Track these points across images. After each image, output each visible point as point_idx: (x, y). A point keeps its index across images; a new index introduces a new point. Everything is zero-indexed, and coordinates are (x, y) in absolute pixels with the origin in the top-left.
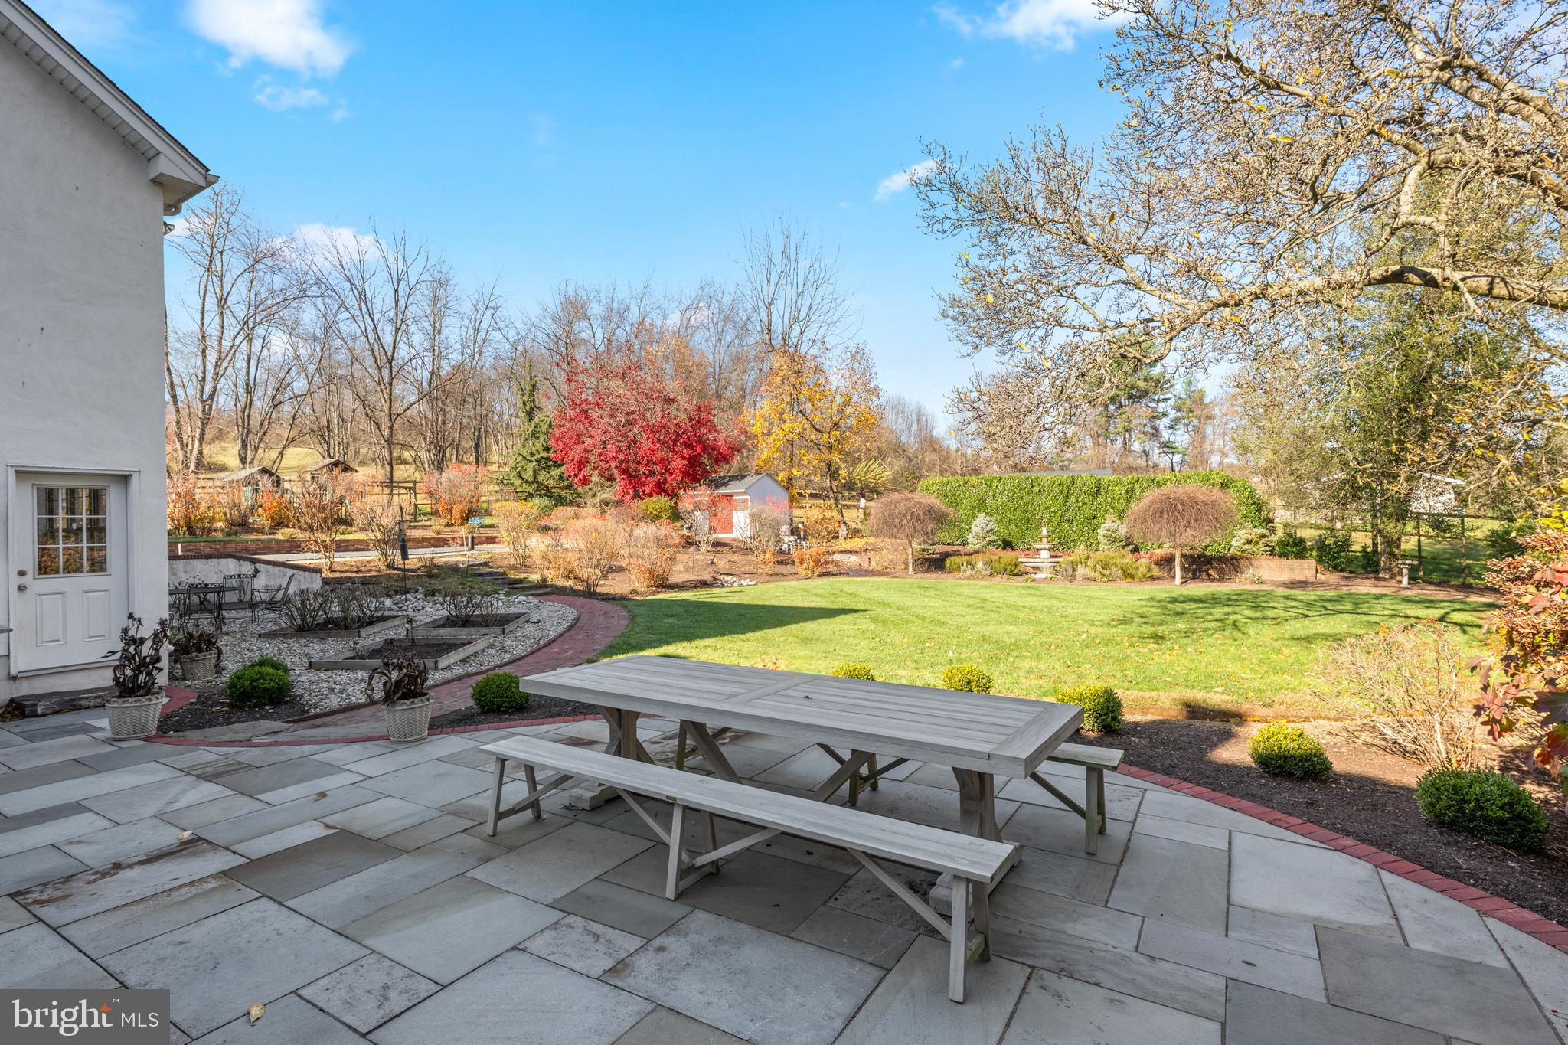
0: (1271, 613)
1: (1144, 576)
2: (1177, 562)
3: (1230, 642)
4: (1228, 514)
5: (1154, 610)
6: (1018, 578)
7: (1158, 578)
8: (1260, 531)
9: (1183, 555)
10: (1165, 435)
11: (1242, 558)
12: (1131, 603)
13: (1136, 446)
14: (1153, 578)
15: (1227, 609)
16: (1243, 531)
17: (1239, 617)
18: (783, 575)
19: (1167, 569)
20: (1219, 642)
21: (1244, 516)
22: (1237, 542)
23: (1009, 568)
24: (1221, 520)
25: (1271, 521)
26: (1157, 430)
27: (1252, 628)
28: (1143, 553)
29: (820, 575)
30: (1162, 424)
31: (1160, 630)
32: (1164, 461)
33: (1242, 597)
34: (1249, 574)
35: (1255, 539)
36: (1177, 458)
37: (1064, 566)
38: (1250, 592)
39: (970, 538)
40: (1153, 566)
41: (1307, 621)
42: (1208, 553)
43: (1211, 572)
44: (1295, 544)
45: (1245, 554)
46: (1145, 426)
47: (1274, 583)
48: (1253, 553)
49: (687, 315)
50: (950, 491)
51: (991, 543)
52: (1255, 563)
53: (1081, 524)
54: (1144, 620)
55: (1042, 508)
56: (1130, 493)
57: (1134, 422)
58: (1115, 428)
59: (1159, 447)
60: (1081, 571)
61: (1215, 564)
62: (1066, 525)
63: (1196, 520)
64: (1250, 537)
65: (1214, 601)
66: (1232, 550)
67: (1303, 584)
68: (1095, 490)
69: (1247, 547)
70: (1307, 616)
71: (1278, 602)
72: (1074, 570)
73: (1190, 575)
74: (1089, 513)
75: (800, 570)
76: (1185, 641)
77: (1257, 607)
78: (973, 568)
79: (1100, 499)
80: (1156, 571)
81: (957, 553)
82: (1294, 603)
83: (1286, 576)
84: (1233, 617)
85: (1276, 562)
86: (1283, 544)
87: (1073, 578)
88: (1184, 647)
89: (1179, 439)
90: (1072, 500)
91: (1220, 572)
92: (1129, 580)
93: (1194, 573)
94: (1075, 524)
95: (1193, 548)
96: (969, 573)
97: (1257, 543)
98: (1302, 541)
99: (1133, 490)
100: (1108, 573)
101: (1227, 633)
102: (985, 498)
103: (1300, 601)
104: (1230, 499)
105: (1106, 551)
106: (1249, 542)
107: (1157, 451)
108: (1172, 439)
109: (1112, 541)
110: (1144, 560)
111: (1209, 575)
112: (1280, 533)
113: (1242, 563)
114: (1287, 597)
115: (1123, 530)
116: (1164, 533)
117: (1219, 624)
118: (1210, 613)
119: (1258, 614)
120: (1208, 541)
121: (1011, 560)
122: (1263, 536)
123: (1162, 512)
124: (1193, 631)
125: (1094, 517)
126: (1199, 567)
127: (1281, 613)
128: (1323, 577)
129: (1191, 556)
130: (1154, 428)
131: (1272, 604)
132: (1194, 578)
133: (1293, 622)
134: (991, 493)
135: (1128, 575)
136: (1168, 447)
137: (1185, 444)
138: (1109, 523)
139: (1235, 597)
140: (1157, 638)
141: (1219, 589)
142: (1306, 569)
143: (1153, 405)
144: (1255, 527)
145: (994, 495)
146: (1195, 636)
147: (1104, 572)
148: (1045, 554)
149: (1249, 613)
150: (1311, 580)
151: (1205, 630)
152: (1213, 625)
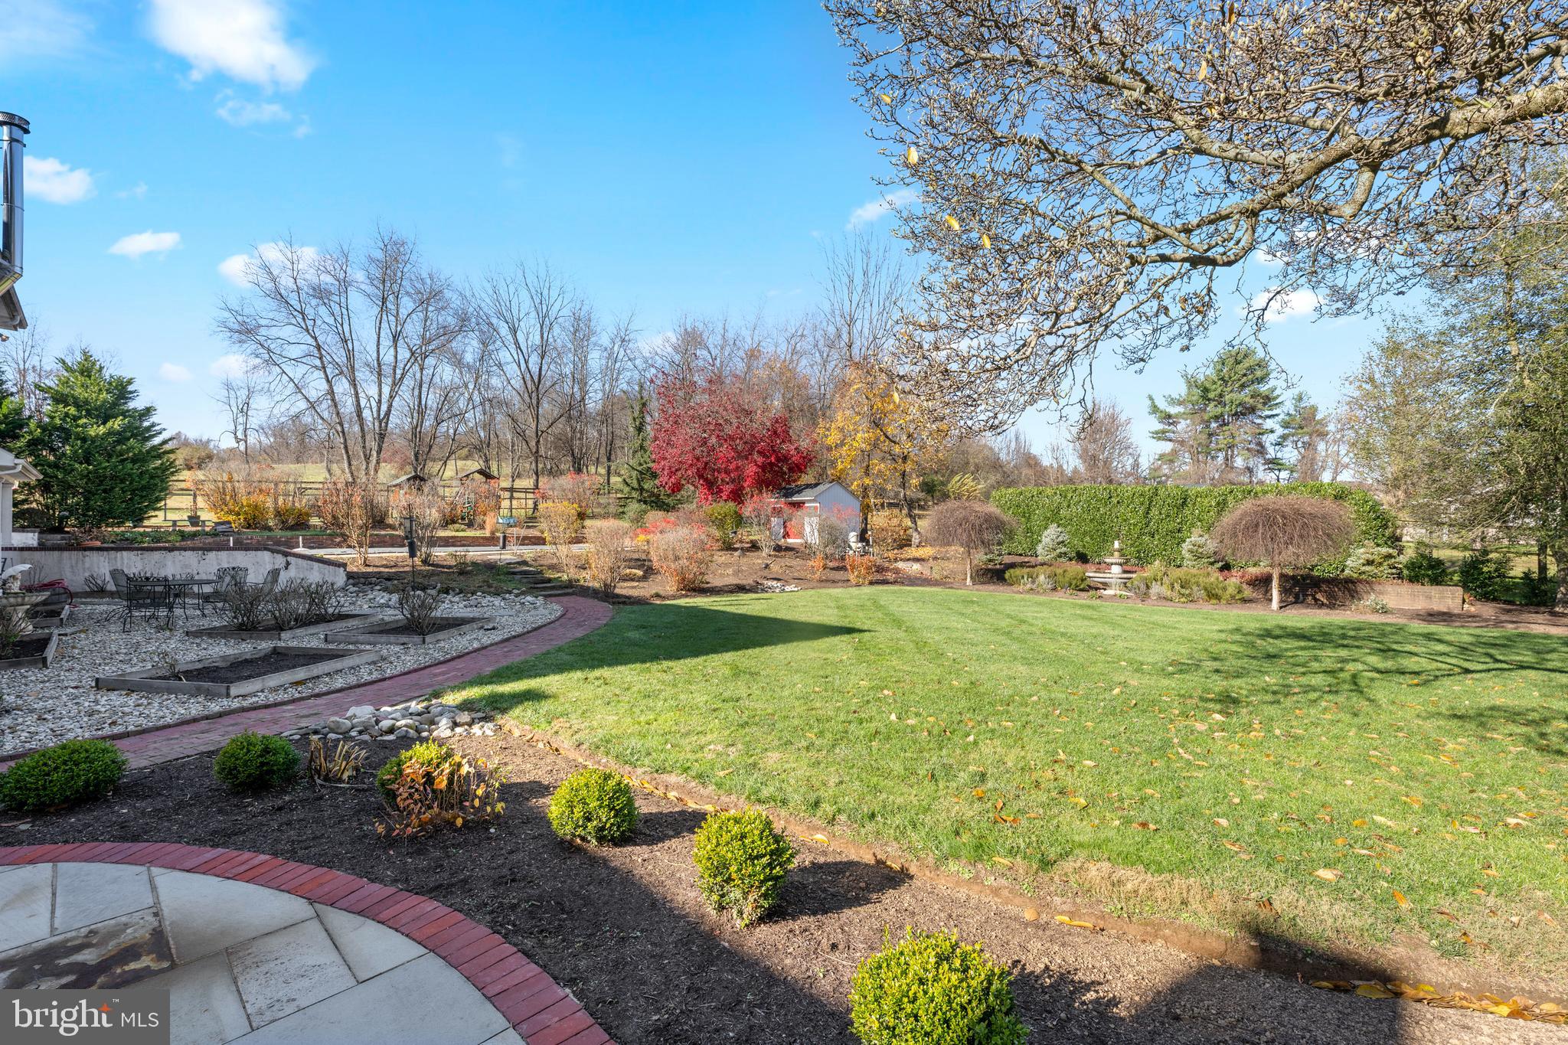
0: (1410, 663)
1: (1233, 597)
2: (1275, 583)
3: (1346, 718)
4: (1344, 530)
5: (1234, 648)
6: (1083, 594)
7: (1250, 601)
8: (1385, 550)
9: (1282, 576)
10: (1271, 452)
11: (1360, 581)
12: (1207, 635)
13: (1239, 462)
14: (1244, 601)
15: (1343, 653)
16: (1362, 550)
17: (1360, 667)
18: (834, 582)
19: (1263, 590)
20: (1328, 716)
21: (1365, 533)
22: (1355, 561)
23: (1074, 582)
24: (1334, 536)
25: (1399, 539)
26: (1263, 447)
27: (1382, 692)
28: (1234, 572)
29: (871, 583)
30: (1268, 440)
31: (1239, 686)
32: (1270, 478)
33: (1362, 633)
34: (1370, 600)
35: (1378, 559)
36: (1284, 475)
37: (1136, 583)
38: (1372, 626)
39: (1040, 549)
40: (1245, 586)
41: (1468, 681)
42: (1315, 573)
43: (1319, 596)
44: (1431, 567)
45: (1363, 577)
46: (1250, 442)
47: (1403, 613)
48: (1375, 576)
49: (793, 342)
50: (1023, 501)
51: (1060, 556)
52: (1377, 588)
53: (1163, 537)
54: (1216, 665)
55: (1120, 520)
56: (1222, 505)
57: (1238, 439)
58: (1217, 444)
59: (1264, 464)
60: (1155, 589)
61: (1324, 587)
62: (1147, 538)
63: (1301, 536)
64: (1371, 558)
65: (1323, 637)
66: (1347, 572)
67: (1445, 617)
68: (1180, 502)
69: (1367, 568)
70: (1467, 671)
71: (1416, 644)
72: (1148, 587)
73: (1291, 599)
74: (1172, 526)
75: (852, 577)
76: (1271, 710)
77: (1385, 652)
78: (1033, 582)
79: (1187, 512)
80: (1248, 592)
81: (1022, 565)
82: (1441, 648)
83: (1421, 605)
84: (1351, 667)
85: (1406, 588)
86: (1412, 566)
87: (1145, 596)
88: (1268, 723)
89: (1286, 456)
90: (1154, 512)
91: (1331, 596)
92: (1214, 601)
93: (1297, 597)
94: (1157, 537)
95: (1296, 568)
96: (1029, 586)
97: (1380, 564)
98: (1439, 563)
99: (1225, 502)
100: (1187, 592)
101: (1341, 699)
102: (1059, 508)
103: (1449, 643)
104: (1348, 512)
105: (1190, 568)
106: (1369, 563)
107: (1262, 468)
108: (1279, 455)
109: (1198, 557)
110: (1233, 580)
111: (1316, 600)
112: (1410, 554)
113: (1360, 587)
114: (1429, 637)
115: (1211, 546)
116: (1261, 550)
117: (1330, 679)
118: (1316, 659)
119: (1389, 664)
120: (1315, 560)
121: (1077, 574)
122: (1390, 556)
123: (1257, 525)
124: (1286, 690)
125: (1179, 531)
126: (1304, 591)
127: (1424, 663)
128: (1473, 609)
129: (1293, 577)
130: (1260, 444)
131: (1409, 648)
132: (1296, 603)
133: (1446, 682)
134: (1065, 504)
135: (1212, 595)
136: (1274, 464)
137: (1293, 460)
138: (1195, 537)
139: (1352, 633)
140: (1228, 702)
141: (1328, 619)
142: (1449, 598)
143: (1259, 421)
144: (1378, 545)
145: (1069, 506)
146: (1288, 702)
147: (1183, 591)
148: (1116, 570)
149: (1374, 660)
150: (1456, 611)
151: (1308, 689)
152: (1318, 680)
